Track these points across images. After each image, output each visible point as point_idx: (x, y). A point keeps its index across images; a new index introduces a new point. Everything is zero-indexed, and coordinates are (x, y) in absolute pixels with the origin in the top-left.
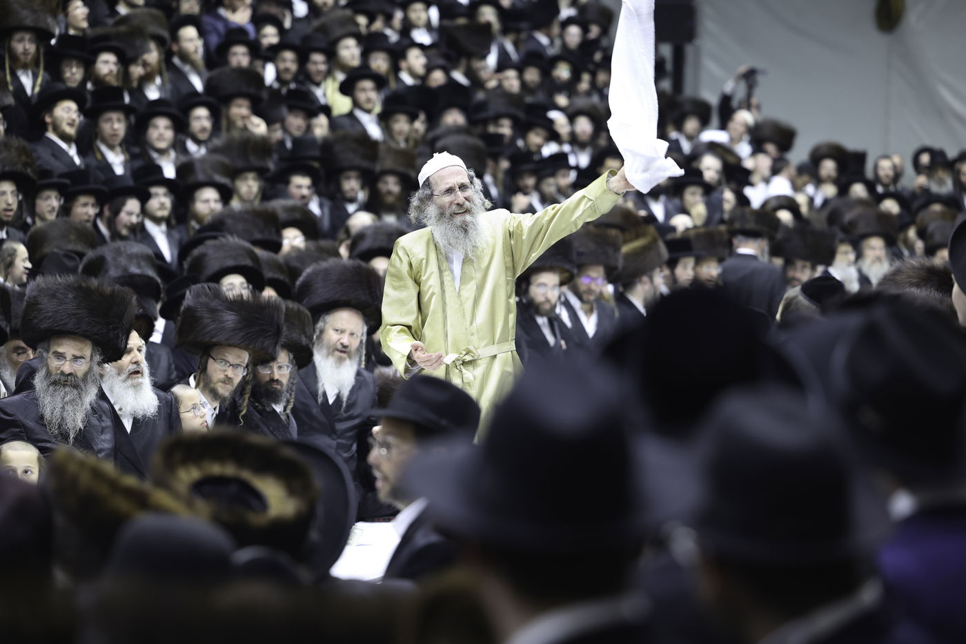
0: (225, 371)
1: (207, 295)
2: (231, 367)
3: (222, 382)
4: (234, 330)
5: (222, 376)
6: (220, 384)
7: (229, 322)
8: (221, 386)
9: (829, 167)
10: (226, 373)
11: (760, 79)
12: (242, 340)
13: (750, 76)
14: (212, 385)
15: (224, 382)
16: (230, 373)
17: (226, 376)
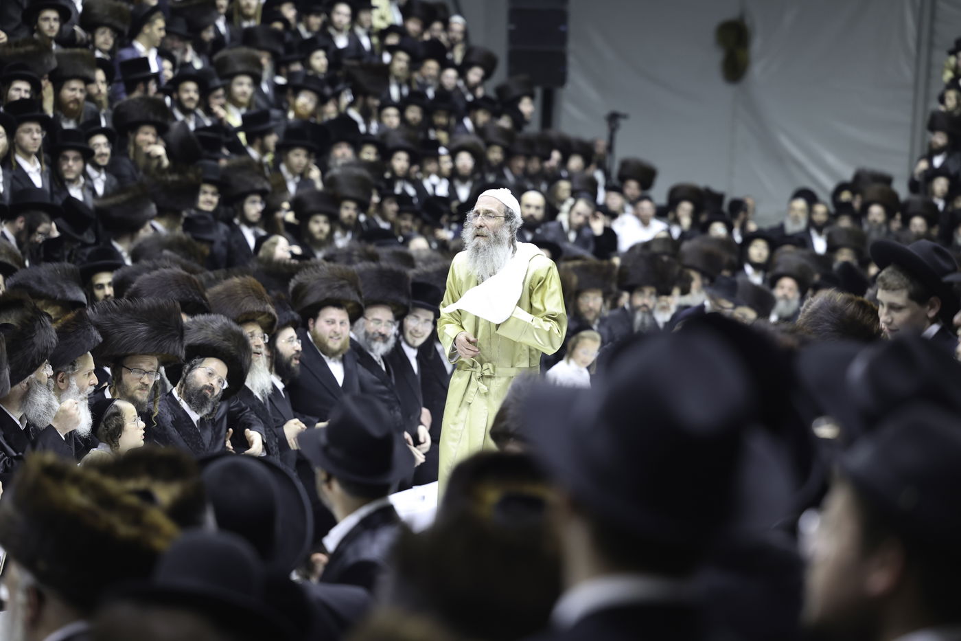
0: (141, 378)
1: (114, 311)
2: (146, 375)
3: (139, 389)
4: (147, 340)
5: (138, 384)
6: (138, 391)
7: (142, 333)
8: (140, 393)
9: (685, 208)
10: (142, 381)
11: (622, 122)
12: (156, 348)
13: (614, 119)
14: (129, 394)
15: (141, 389)
16: (146, 379)
17: (143, 383)
